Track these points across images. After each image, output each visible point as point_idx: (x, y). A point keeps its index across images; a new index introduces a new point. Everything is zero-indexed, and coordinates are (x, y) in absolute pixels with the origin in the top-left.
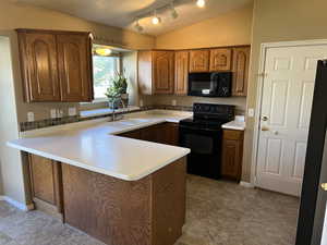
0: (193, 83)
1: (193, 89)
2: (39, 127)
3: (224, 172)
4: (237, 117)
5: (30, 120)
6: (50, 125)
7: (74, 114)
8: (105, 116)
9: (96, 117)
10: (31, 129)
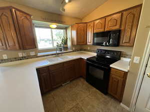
0: (95, 39)
1: (95, 42)
2: (12, 61)
3: (109, 92)
4: (122, 58)
5: (4, 58)
6: (19, 60)
7: (34, 54)
8: (53, 55)
9: (47, 55)
10: (6, 62)
